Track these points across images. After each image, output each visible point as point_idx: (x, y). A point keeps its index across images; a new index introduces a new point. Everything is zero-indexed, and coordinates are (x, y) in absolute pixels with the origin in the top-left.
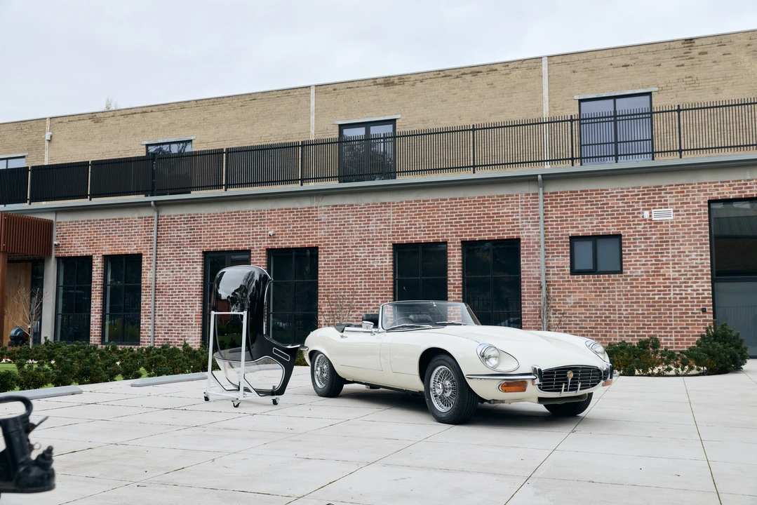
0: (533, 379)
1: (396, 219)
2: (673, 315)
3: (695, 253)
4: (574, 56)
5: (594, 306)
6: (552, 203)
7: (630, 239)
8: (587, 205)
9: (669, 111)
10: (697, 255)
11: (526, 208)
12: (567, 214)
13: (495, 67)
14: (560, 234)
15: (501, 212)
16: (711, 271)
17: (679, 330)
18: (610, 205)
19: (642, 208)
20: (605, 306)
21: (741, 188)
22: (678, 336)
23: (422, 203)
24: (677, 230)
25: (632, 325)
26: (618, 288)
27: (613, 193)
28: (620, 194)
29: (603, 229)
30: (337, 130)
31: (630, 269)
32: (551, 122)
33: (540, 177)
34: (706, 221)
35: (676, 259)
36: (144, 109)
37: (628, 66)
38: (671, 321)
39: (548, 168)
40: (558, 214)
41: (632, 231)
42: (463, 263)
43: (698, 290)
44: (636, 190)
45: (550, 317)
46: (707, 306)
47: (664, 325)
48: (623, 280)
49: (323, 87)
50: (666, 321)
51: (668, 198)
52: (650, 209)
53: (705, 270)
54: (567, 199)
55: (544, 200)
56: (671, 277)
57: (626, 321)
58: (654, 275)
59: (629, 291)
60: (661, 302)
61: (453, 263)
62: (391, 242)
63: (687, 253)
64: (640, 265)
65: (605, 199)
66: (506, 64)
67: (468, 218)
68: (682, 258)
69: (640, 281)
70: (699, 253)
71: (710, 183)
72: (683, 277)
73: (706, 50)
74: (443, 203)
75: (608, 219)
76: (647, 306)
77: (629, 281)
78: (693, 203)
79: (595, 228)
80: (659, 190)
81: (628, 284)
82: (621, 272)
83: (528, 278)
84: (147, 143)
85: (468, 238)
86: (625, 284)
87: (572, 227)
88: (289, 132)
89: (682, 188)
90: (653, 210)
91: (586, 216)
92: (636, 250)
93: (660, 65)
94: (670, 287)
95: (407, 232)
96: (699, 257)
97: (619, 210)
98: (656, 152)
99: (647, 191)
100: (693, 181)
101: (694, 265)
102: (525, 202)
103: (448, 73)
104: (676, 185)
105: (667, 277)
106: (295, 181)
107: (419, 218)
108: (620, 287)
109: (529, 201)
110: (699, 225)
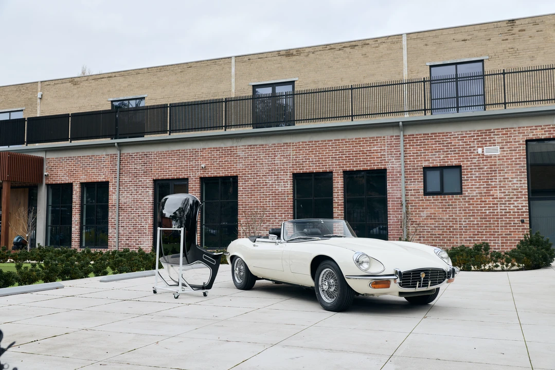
0: (395, 279)
1: (295, 155)
2: (500, 225)
3: (516, 179)
4: (426, 33)
5: (441, 219)
6: (410, 143)
7: (467, 169)
8: (436, 144)
9: (496, 74)
10: (517, 181)
11: (390, 147)
12: (421, 150)
13: (367, 42)
14: (416, 165)
15: (372, 149)
16: (528, 192)
17: (504, 236)
18: (453, 144)
19: (476, 146)
20: (449, 219)
21: (551, 131)
22: (503, 240)
23: (314, 143)
24: (503, 162)
25: (469, 232)
26: (459, 205)
27: (455, 135)
28: (460, 136)
29: (448, 162)
30: (251, 89)
31: (467, 191)
32: (409, 83)
33: (401, 123)
34: (524, 155)
35: (502, 183)
36: (110, 75)
37: (466, 40)
38: (498, 229)
39: (407, 117)
40: (414, 151)
41: (469, 163)
42: (344, 187)
43: (518, 206)
44: (472, 133)
45: (409, 227)
46: (525, 218)
47: (493, 232)
48: (463, 199)
49: (240, 58)
50: (495, 229)
51: (496, 139)
52: (482, 147)
53: (524, 191)
54: (421, 140)
55: (404, 141)
56: (498, 197)
57: (465, 229)
58: (485, 196)
59: (467, 207)
60: (490, 215)
61: (337, 187)
62: (291, 172)
63: (510, 179)
64: (475, 188)
65: (449, 139)
66: (376, 40)
67: (348, 154)
68: (506, 183)
69: (475, 200)
70: (519, 179)
71: (527, 127)
72: (507, 197)
73: (524, 28)
74: (329, 143)
75: (451, 154)
76: (481, 218)
77: (467, 200)
78: (514, 142)
79: (442, 161)
80: (489, 133)
81: (467, 202)
82: (461, 193)
83: (392, 198)
84: (112, 99)
85: (348, 169)
86: (464, 202)
87: (425, 161)
88: (216, 91)
89: (506, 131)
90: (485, 148)
91: (435, 152)
92: (472, 177)
93: (490, 39)
94: (497, 204)
95: (303, 164)
96: (519, 182)
97: (459, 148)
98: (487, 105)
99: (481, 133)
100: (515, 126)
101: (516, 188)
102: (390, 142)
103: (332, 46)
104: (502, 129)
105: (495, 197)
106: (220, 127)
107: (312, 154)
108: (460, 205)
109: (393, 141)
110: (519, 158)
